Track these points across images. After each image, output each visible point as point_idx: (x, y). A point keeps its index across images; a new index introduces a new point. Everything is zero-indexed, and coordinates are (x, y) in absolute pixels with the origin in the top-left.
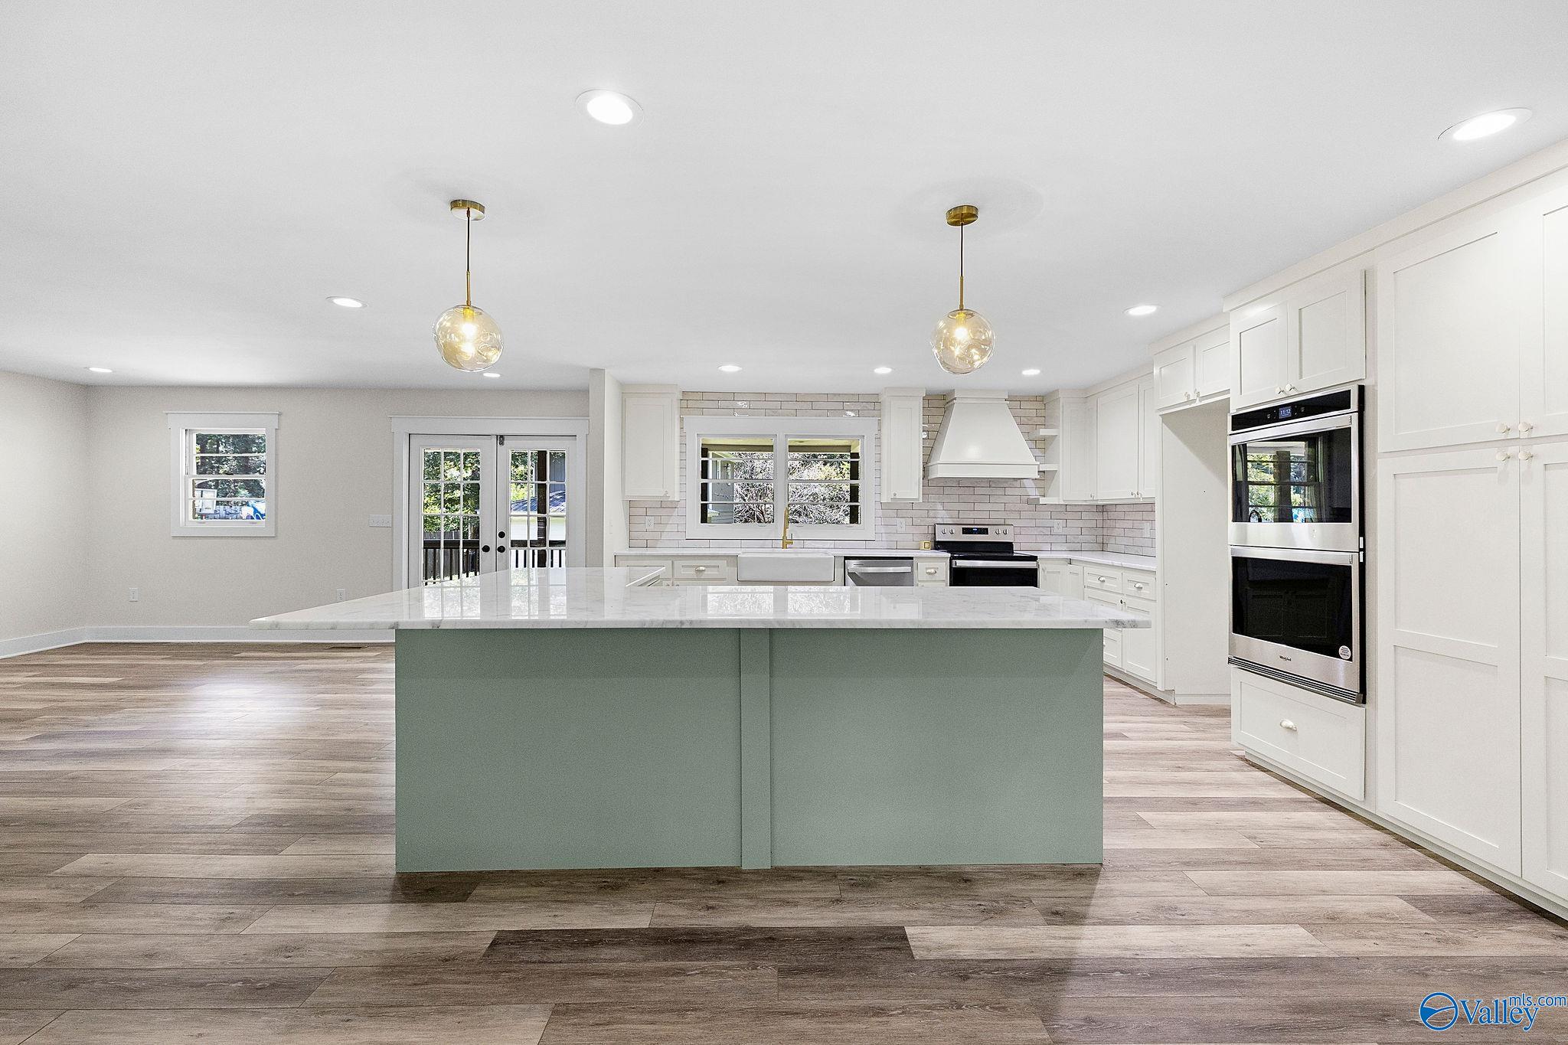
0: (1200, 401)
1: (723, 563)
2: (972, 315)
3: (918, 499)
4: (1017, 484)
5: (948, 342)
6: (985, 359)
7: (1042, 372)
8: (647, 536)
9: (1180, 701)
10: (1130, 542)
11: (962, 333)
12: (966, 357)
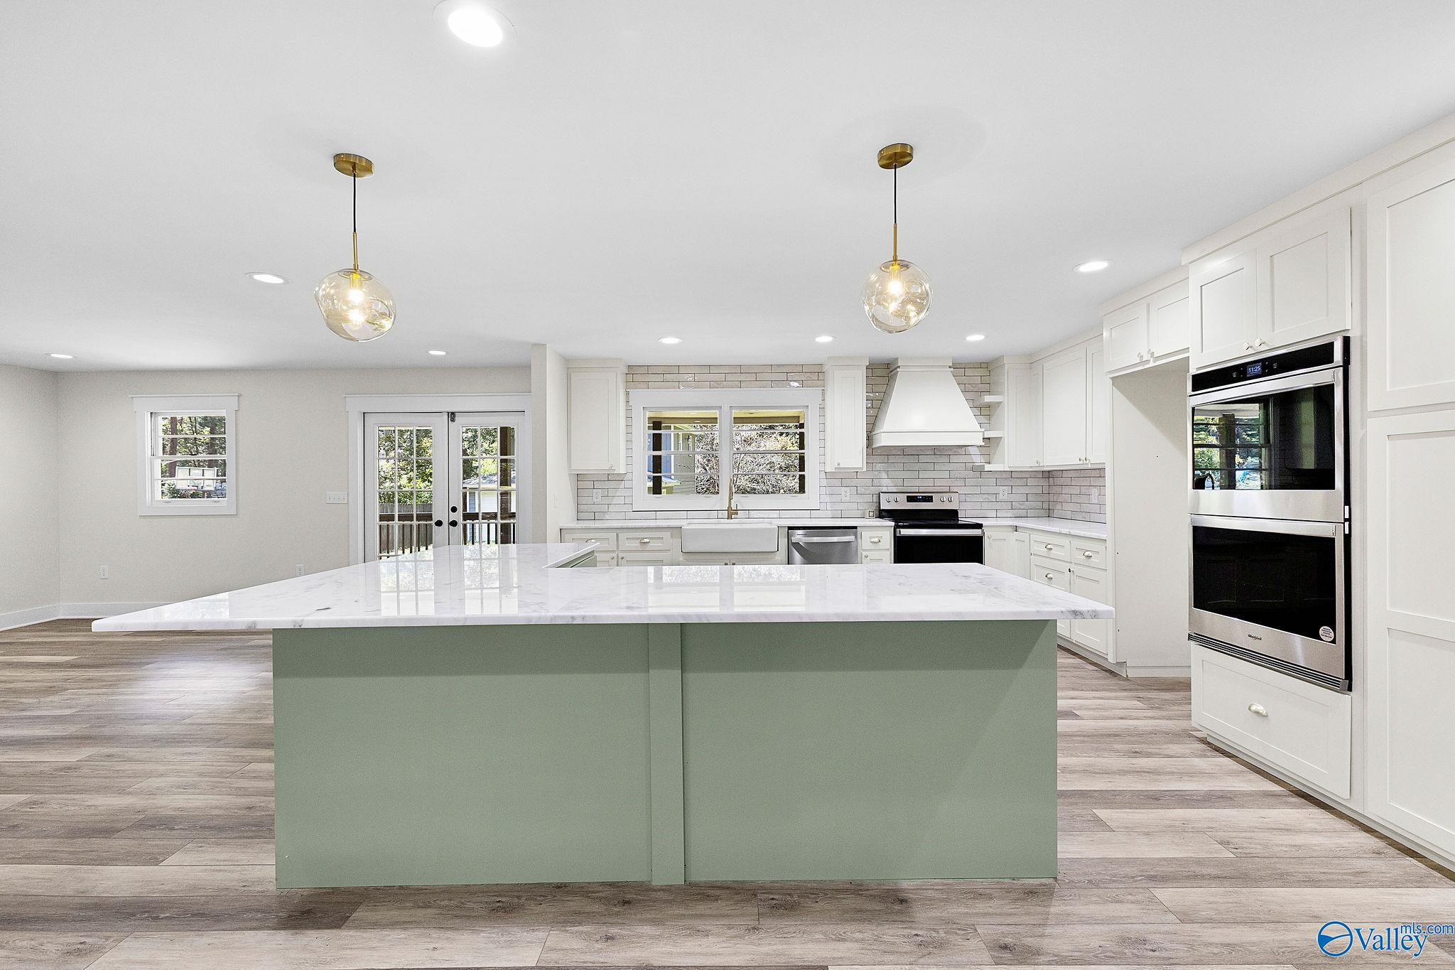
0: (1154, 362)
1: (667, 535)
2: (907, 267)
3: (862, 468)
4: (962, 451)
5: (881, 298)
6: (922, 315)
7: (987, 337)
8: (595, 508)
9: (1132, 674)
10: (1076, 508)
11: (896, 287)
12: (902, 314)
